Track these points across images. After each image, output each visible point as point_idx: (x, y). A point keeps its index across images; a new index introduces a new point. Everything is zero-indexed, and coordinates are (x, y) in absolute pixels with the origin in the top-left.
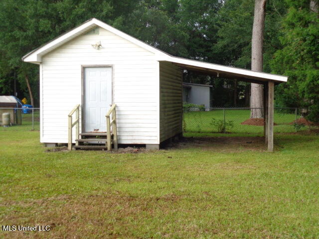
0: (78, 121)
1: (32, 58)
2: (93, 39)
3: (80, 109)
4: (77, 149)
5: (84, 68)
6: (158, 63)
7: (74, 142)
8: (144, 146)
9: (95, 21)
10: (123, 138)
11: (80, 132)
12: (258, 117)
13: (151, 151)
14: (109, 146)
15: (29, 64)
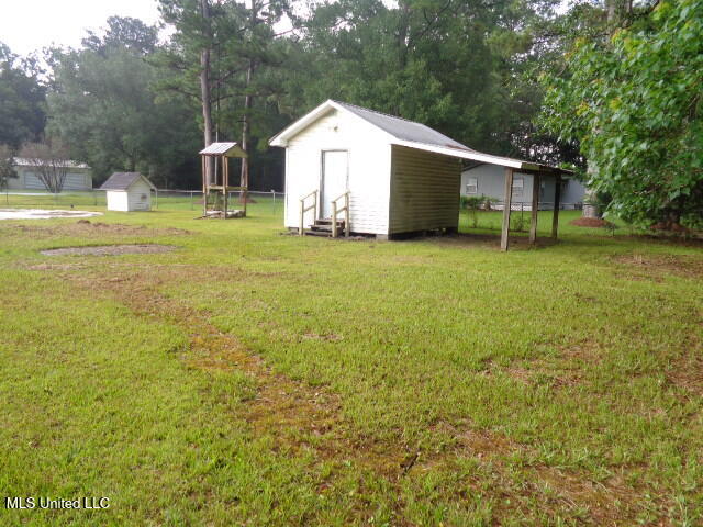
0: (315, 206)
1: (276, 142)
2: (331, 121)
3: (318, 194)
4: (307, 234)
5: (323, 152)
6: (390, 147)
7: (306, 227)
8: (373, 236)
9: (330, 103)
10: (355, 226)
11: (317, 218)
12: (590, 217)
13: (380, 242)
14: (333, 233)
15: (276, 148)
